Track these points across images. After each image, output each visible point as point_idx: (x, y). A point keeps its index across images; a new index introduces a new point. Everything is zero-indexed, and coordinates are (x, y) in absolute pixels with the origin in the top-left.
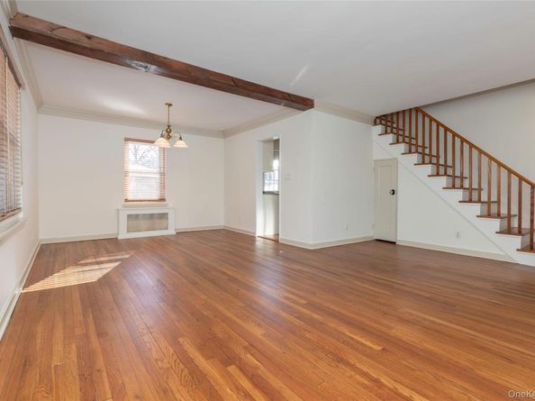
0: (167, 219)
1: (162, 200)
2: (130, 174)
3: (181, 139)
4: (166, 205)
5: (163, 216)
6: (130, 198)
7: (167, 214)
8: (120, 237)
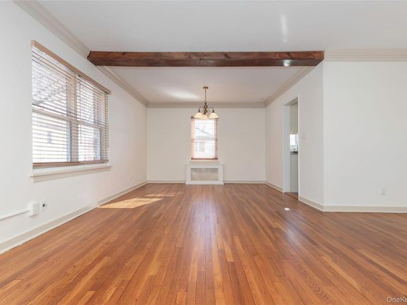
0: (217, 172)
1: (216, 159)
2: (195, 141)
3: (213, 112)
4: (219, 163)
5: (215, 170)
6: (195, 157)
7: (217, 169)
8: (187, 183)
